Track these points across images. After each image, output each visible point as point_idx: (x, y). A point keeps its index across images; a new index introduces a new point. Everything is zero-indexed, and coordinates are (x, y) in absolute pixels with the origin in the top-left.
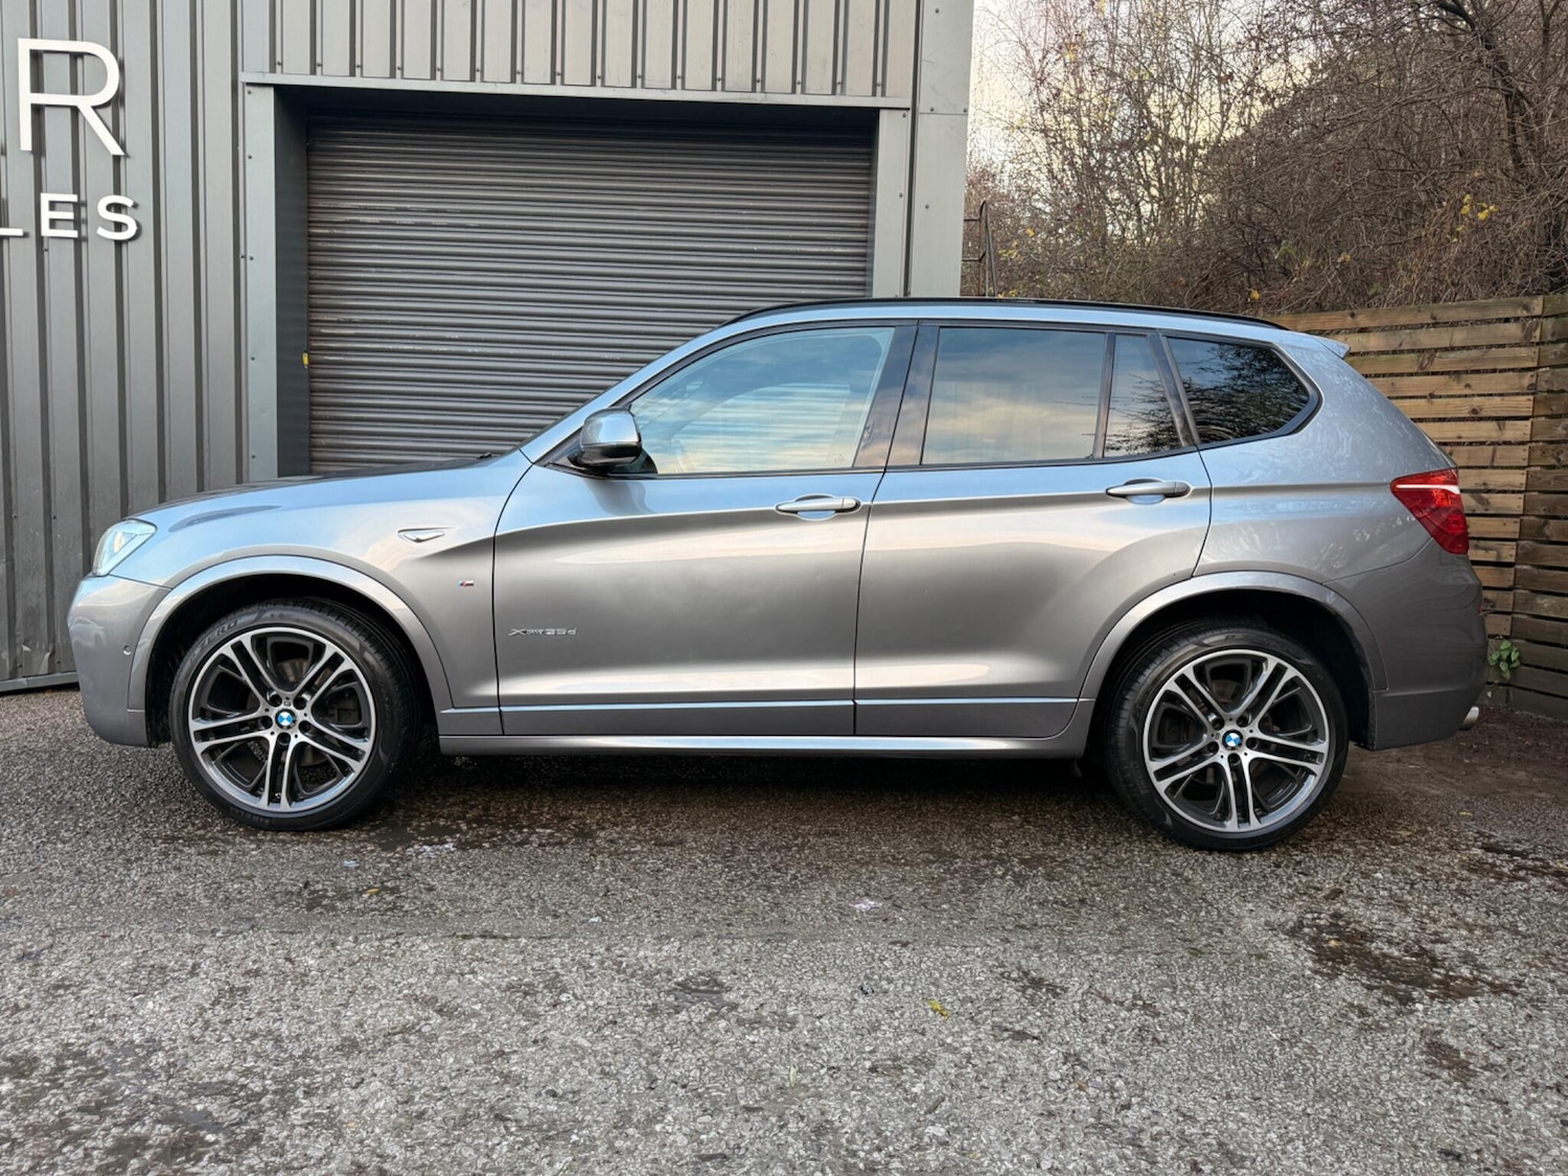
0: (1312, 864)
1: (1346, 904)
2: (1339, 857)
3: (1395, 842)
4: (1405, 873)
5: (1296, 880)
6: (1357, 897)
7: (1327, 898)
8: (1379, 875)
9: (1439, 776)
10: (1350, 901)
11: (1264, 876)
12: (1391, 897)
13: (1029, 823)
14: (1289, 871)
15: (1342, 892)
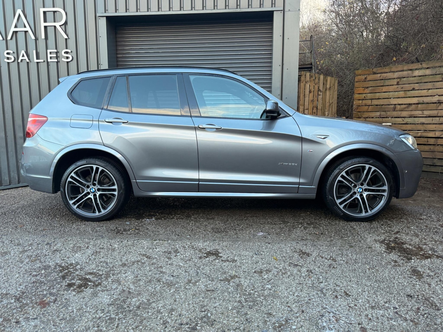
0: (393, 225)
1: (400, 235)
2: (402, 223)
3: (421, 219)
4: (421, 227)
5: (387, 229)
6: (404, 233)
7: (394, 233)
8: (412, 228)
9: (441, 201)
10: (401, 234)
11: (377, 228)
12: (414, 233)
13: (312, 214)
14: (385, 227)
15: (400, 232)
